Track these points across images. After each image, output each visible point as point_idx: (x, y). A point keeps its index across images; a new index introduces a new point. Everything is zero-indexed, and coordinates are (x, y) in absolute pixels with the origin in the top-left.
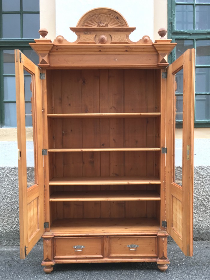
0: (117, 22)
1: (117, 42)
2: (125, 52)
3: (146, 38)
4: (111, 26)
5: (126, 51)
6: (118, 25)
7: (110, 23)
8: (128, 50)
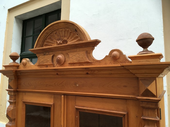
0: (77, 36)
1: (74, 62)
2: (85, 75)
3: (115, 53)
4: (70, 41)
5: (87, 74)
6: (77, 39)
7: (70, 38)
8: (89, 73)
